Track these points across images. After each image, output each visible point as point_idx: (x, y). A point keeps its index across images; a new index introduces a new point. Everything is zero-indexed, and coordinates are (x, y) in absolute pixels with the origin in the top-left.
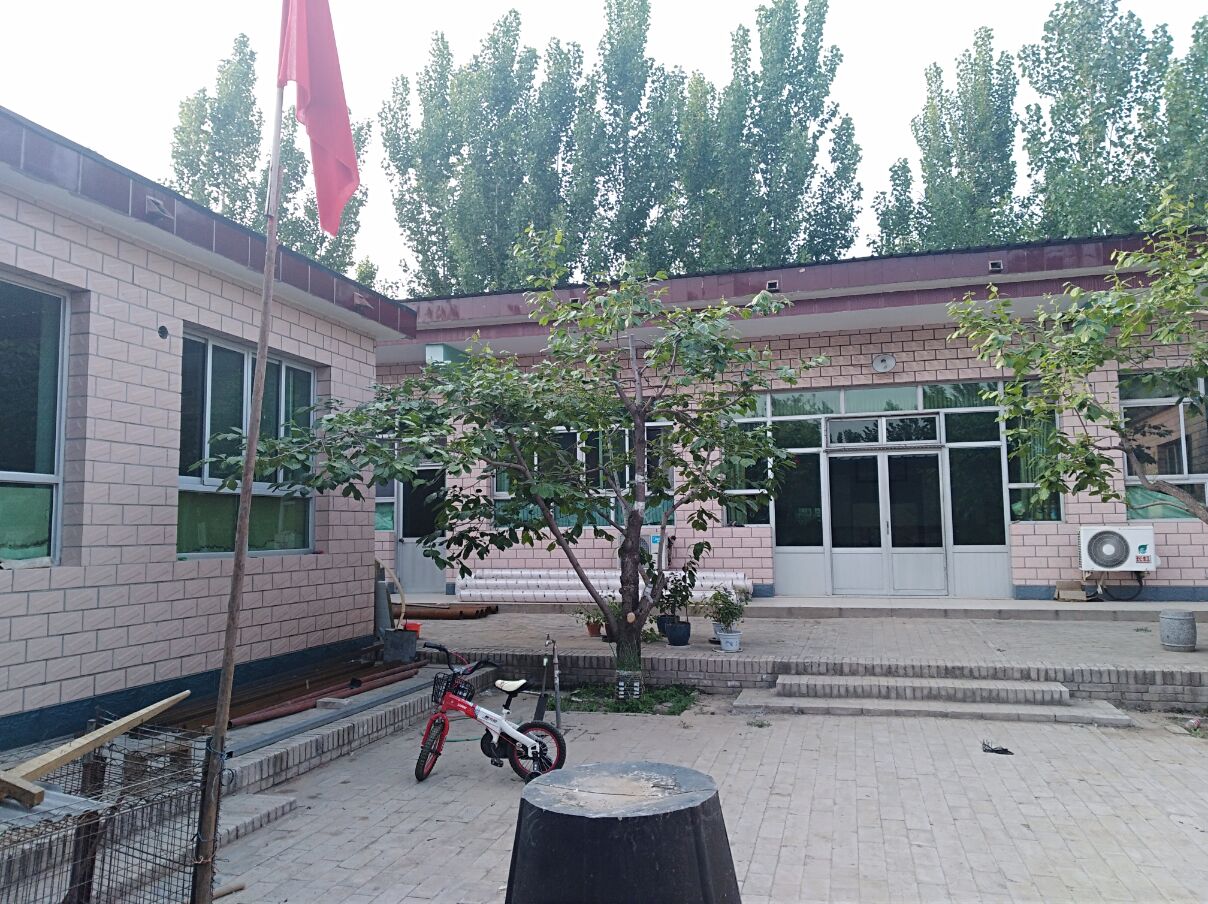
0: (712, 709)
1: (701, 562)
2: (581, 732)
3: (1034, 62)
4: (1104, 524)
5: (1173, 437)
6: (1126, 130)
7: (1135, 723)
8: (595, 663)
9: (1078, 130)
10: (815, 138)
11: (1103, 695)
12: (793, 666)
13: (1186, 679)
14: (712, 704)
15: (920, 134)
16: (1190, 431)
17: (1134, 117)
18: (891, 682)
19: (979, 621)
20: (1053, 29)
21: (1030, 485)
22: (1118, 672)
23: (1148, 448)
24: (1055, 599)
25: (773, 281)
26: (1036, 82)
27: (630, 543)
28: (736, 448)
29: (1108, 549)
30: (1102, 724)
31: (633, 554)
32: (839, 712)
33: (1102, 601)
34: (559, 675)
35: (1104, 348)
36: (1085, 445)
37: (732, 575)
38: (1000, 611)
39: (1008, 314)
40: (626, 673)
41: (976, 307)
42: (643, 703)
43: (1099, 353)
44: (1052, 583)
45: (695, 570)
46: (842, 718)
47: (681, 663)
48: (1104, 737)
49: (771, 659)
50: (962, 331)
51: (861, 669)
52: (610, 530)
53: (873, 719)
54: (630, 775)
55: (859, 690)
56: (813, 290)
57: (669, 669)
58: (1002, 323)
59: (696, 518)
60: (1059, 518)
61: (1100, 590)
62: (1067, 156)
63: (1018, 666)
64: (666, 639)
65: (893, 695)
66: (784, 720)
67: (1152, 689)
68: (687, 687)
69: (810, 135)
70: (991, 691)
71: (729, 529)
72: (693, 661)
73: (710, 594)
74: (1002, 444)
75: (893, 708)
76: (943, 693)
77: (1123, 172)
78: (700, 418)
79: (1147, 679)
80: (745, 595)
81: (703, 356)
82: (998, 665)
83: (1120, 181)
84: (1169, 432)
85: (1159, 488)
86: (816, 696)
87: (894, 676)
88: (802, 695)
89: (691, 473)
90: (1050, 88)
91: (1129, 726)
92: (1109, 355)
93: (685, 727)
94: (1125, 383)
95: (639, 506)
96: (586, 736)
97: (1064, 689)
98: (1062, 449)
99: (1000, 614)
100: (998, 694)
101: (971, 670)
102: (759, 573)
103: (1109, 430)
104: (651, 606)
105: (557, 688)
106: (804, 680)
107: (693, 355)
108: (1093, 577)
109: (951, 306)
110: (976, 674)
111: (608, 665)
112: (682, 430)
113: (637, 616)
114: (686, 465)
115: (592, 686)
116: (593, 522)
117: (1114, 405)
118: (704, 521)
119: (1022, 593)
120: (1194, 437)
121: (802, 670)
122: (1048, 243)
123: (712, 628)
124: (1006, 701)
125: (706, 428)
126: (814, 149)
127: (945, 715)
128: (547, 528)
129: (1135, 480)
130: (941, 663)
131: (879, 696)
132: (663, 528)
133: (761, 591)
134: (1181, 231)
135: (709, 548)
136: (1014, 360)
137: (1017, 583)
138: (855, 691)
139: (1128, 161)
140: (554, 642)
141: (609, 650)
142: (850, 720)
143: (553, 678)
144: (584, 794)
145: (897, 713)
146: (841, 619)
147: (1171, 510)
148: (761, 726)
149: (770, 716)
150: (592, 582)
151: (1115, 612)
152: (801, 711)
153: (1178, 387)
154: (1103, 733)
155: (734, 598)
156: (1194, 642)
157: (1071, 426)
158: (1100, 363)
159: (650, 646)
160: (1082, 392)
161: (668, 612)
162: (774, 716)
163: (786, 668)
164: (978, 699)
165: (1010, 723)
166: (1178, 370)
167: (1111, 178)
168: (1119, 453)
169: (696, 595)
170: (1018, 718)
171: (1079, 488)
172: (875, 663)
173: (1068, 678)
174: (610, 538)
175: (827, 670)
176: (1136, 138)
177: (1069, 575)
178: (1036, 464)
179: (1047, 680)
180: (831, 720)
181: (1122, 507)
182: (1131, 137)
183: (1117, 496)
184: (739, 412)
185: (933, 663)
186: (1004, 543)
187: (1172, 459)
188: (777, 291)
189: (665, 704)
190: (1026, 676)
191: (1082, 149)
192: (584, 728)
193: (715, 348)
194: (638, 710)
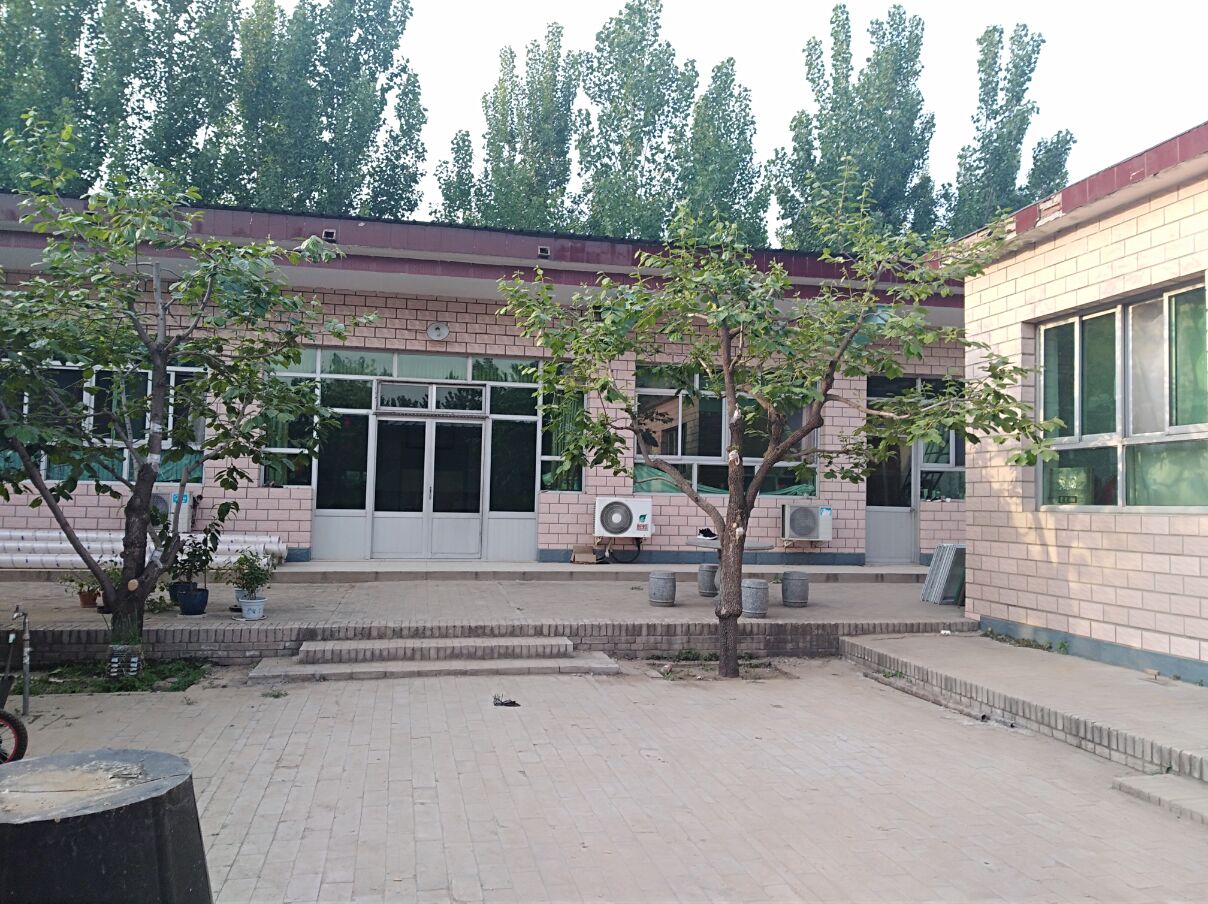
0: (223, 682)
1: (227, 524)
2: (56, 717)
3: (588, 69)
4: (615, 495)
5: (673, 424)
6: (658, 149)
7: (624, 670)
8: (84, 638)
9: (620, 141)
10: (384, 91)
11: (601, 647)
12: (320, 632)
13: (665, 629)
14: (225, 676)
15: (490, 113)
16: (687, 419)
17: (665, 139)
18: (416, 643)
19: (505, 582)
20: (603, 41)
21: (557, 458)
22: (613, 625)
23: (654, 432)
24: (571, 562)
25: (331, 231)
26: (589, 88)
27: (138, 500)
28: (275, 401)
29: (617, 518)
30: (597, 673)
31: (143, 514)
32: (362, 676)
33: (608, 563)
34: (30, 653)
35: (626, 339)
36: (604, 424)
37: (266, 539)
38: (524, 573)
39: (551, 298)
40: (121, 648)
41: (523, 287)
42: (141, 680)
43: (621, 343)
44: (570, 547)
45: (219, 532)
46: (365, 682)
47: (193, 634)
48: (597, 685)
49: (296, 626)
50: (509, 308)
51: (389, 632)
52: (116, 486)
53: (396, 681)
54: (85, 767)
55: (385, 653)
56: (371, 246)
57: (177, 640)
58: (544, 304)
59: (225, 477)
60: (580, 490)
61: (607, 554)
62: (610, 163)
63: (533, 624)
64: (178, 608)
65: (418, 656)
66: (304, 688)
67: (638, 639)
68: (197, 659)
69: (378, 87)
70: (507, 647)
71: (266, 489)
72: (207, 631)
73: (234, 559)
74: (539, 419)
75: (416, 669)
76: (465, 652)
77: (654, 186)
78: (236, 365)
79: (635, 631)
80: (278, 559)
81: (243, 297)
82: (516, 623)
83: (650, 194)
84: (671, 420)
85: (657, 466)
86: (340, 661)
87: (420, 638)
88: (326, 662)
89: (222, 426)
90: (600, 96)
91: (618, 673)
92: (628, 347)
93: (189, 704)
94: (640, 372)
95: (154, 459)
96: (63, 722)
97: (569, 643)
98: (586, 426)
99: (525, 576)
100: (514, 650)
101: (492, 629)
102: (295, 536)
103: (623, 412)
104: (161, 572)
105: (26, 668)
106: (329, 646)
107: (230, 294)
108: (603, 542)
109: (501, 283)
110: (496, 632)
111: (101, 640)
112: (214, 377)
113: (141, 583)
114: (215, 415)
115: (78, 664)
116: (93, 475)
117: (629, 389)
118: (235, 480)
119: (545, 556)
120: (689, 425)
121: (329, 635)
122: (589, 238)
123: (234, 595)
124: (519, 656)
125: (243, 377)
126: (384, 102)
127: (464, 673)
128: (29, 481)
129: (641, 459)
130: (466, 623)
131: (405, 658)
132: (183, 486)
133: (295, 556)
134: (690, 243)
135: (238, 509)
136: (552, 340)
137: (541, 547)
138: (381, 654)
139: (658, 178)
140: (25, 615)
141: (102, 623)
142: (373, 683)
143: (22, 657)
144: (17, 795)
145: (419, 674)
146: (375, 583)
147: (667, 485)
148: (277, 696)
149: (290, 686)
150: (85, 545)
151: (617, 573)
152: (324, 678)
153: (678, 380)
154: (597, 681)
155: (263, 562)
156: (673, 599)
157: (595, 405)
158: (621, 352)
159: (157, 616)
160: (604, 376)
161: (184, 578)
162: (293, 685)
163: (311, 635)
164: (496, 655)
165: (521, 677)
166: (680, 366)
167: (644, 190)
168: (631, 433)
169: (218, 560)
170: (529, 672)
171: (597, 462)
172: (403, 626)
173: (574, 633)
174: (116, 495)
175: (355, 635)
176: (665, 158)
177: (584, 540)
178: (564, 438)
179: (556, 635)
180: (354, 685)
181: (630, 481)
182: (662, 156)
183: (625, 471)
184: (282, 363)
185: (458, 624)
186: (533, 510)
187: (672, 443)
188: (334, 241)
189: (169, 680)
190: (539, 632)
191: (623, 159)
192: (60, 713)
193: (258, 291)
194: (134, 688)
